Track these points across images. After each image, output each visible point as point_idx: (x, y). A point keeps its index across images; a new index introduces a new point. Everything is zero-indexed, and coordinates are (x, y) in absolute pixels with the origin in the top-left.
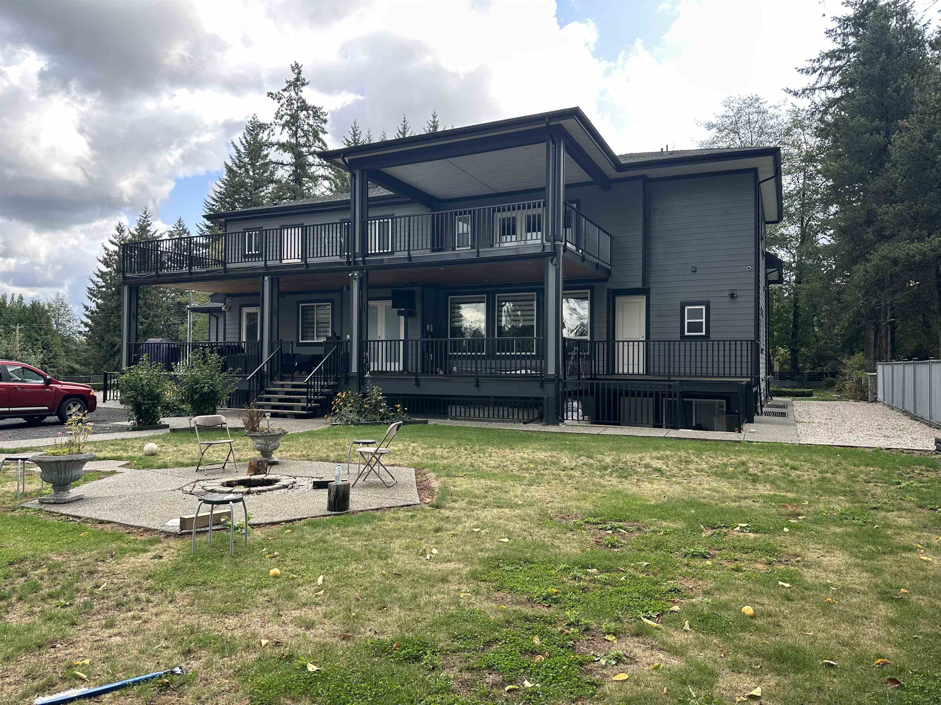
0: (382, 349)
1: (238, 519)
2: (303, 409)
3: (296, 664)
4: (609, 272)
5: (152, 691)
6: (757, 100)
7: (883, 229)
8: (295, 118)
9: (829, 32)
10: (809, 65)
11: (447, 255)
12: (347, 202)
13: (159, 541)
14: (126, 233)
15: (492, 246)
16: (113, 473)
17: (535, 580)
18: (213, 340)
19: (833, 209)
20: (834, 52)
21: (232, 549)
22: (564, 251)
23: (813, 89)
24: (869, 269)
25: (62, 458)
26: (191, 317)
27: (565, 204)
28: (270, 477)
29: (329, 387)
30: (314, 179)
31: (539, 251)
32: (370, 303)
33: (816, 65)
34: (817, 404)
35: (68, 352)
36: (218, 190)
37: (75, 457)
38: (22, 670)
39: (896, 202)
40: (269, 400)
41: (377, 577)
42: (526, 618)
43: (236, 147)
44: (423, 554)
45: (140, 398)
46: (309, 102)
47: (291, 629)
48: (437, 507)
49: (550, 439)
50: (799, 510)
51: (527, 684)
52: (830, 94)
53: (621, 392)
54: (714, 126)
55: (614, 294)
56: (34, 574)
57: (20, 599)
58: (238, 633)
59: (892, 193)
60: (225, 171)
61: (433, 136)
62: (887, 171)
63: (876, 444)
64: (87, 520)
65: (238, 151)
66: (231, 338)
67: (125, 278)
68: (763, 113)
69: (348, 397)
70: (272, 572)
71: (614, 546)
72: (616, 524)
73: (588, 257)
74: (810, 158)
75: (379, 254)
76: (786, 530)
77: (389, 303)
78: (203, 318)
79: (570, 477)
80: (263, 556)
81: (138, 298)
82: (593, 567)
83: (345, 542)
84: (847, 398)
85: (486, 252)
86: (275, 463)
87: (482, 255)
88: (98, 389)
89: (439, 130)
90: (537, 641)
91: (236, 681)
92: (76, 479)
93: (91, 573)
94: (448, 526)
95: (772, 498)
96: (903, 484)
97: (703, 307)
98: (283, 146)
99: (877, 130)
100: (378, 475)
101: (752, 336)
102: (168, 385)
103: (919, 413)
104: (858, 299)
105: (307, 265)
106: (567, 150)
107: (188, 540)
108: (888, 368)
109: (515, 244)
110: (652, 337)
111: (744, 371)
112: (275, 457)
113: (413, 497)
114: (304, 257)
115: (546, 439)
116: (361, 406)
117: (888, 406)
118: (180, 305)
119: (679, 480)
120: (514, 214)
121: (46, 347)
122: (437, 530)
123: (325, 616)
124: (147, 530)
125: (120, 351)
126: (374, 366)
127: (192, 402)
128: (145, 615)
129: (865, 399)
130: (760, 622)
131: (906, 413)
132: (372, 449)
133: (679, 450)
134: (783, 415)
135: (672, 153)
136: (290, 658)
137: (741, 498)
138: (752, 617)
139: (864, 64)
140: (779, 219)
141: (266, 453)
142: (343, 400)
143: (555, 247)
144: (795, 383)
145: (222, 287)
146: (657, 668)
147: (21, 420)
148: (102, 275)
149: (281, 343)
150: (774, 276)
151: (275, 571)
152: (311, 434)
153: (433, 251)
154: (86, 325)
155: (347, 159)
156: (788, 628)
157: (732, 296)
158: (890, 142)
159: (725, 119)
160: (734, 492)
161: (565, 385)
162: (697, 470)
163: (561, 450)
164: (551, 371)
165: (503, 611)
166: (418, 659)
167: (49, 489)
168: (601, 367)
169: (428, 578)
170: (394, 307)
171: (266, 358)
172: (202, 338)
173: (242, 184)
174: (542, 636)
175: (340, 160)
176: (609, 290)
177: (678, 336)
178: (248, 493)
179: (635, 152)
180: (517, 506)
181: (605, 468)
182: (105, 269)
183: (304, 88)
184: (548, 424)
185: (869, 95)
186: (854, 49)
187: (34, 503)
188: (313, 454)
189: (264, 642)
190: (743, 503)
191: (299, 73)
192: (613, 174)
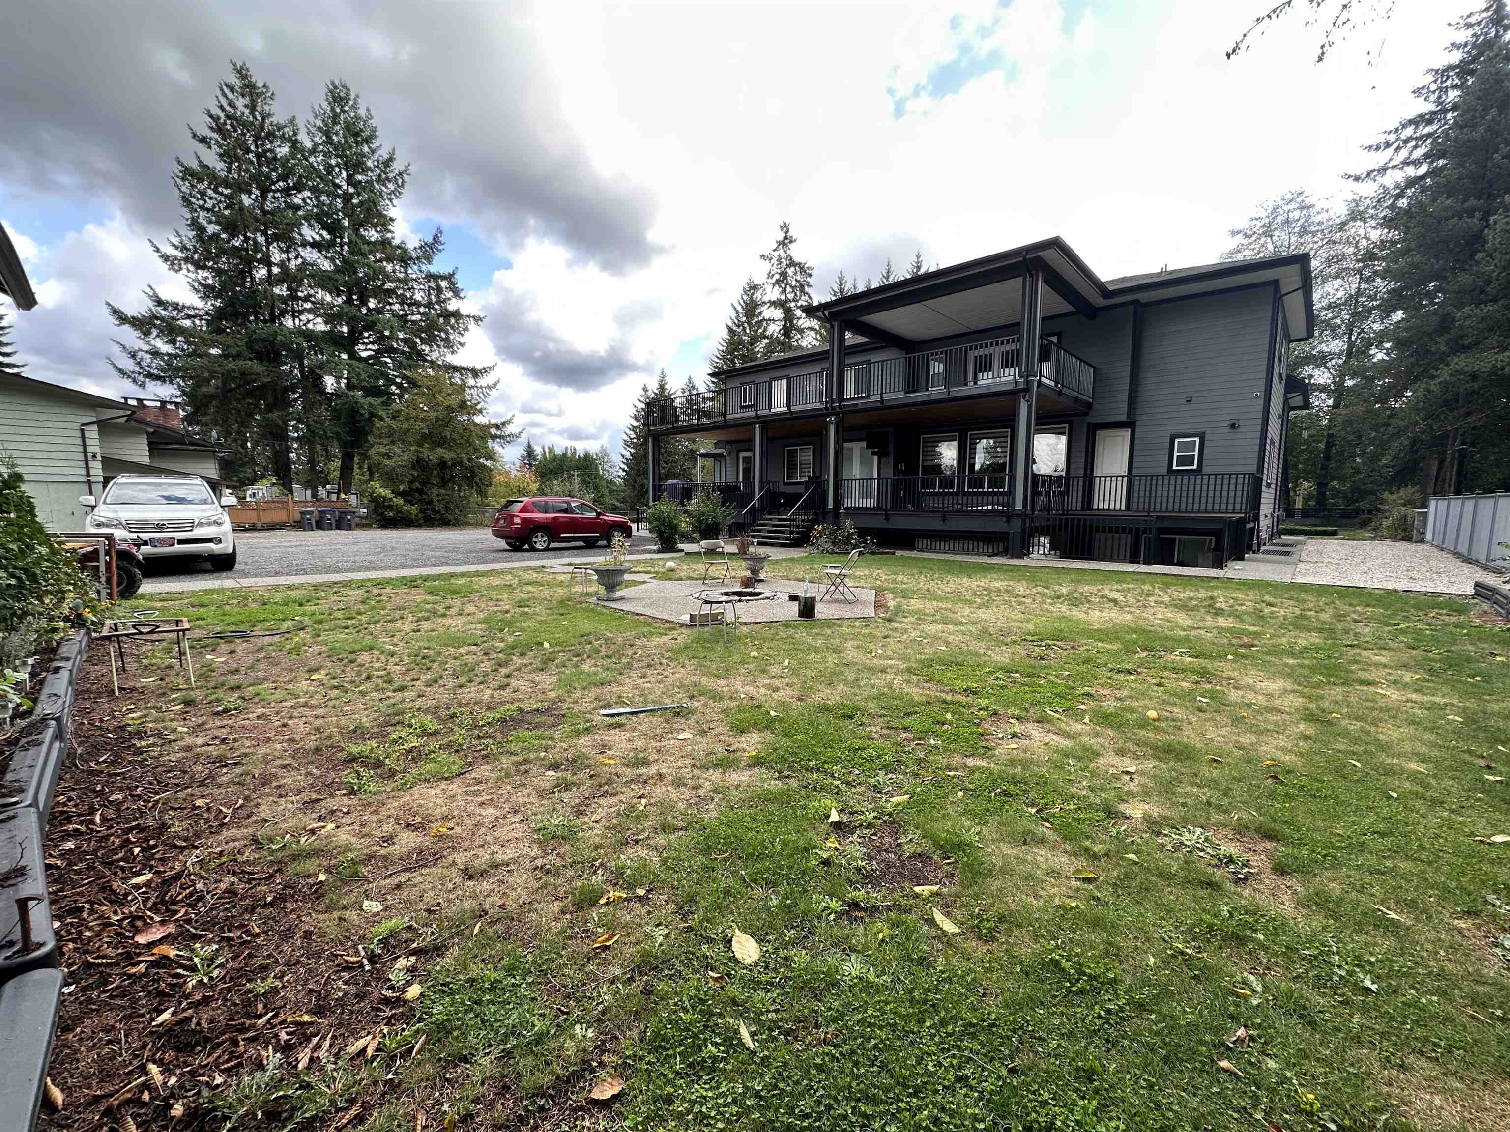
0: (856, 485)
1: (730, 618)
2: (787, 539)
3: (763, 710)
4: (1090, 406)
5: (669, 715)
6: (1301, 193)
7: (1462, 337)
8: (784, 275)
9: (1417, 92)
10: (1382, 139)
11: (920, 396)
12: (827, 352)
13: (675, 629)
14: (650, 393)
15: (966, 384)
16: (645, 582)
17: (964, 677)
18: (717, 481)
19: (1399, 315)
20: (1421, 116)
21: (725, 637)
22: (1038, 386)
23: (1383, 170)
24: (1432, 388)
25: (611, 568)
26: (700, 462)
27: (1041, 337)
28: (756, 590)
29: (808, 521)
30: (801, 331)
31: (1011, 387)
32: (845, 445)
33: (1392, 137)
34: (1338, 545)
35: (610, 492)
36: (721, 348)
37: (619, 568)
38: (592, 695)
39: (1486, 303)
40: (759, 531)
41: (830, 664)
42: (945, 701)
43: (735, 308)
44: (871, 652)
45: (662, 528)
46: (796, 259)
47: (763, 691)
48: (889, 620)
49: (1011, 571)
50: (1256, 642)
51: (932, 742)
52: (1411, 171)
53: (1097, 527)
54: (1239, 232)
55: (1094, 429)
56: (596, 644)
57: (589, 657)
58: (726, 689)
59: (1482, 292)
60: (726, 331)
61: (917, 279)
62: (1478, 263)
63: (1391, 585)
64: (628, 612)
65: (737, 312)
66: (731, 479)
67: (649, 431)
68: (1309, 207)
69: (824, 529)
70: (752, 654)
71: (1042, 658)
72: (1050, 642)
73: (1065, 390)
74: (1369, 256)
75: (854, 399)
76: (1230, 657)
77: (864, 444)
78: (709, 463)
79: (1020, 603)
80: (746, 643)
81: (660, 447)
82: (1017, 672)
83: (809, 639)
84: (1383, 538)
85: (958, 391)
86: (762, 581)
87: (953, 395)
88: (633, 521)
89: (923, 271)
90: (949, 716)
91: (721, 716)
92: (620, 584)
93: (631, 645)
94: (895, 635)
95: (1228, 630)
96: (1403, 626)
97: (1197, 440)
98: (774, 304)
99: (1471, 213)
100: (842, 594)
101: (1253, 469)
102: (683, 517)
103: (1474, 556)
104: (1416, 423)
105: (791, 412)
106: (1045, 281)
107: (695, 630)
108: (1443, 504)
109: (990, 381)
110: (1135, 472)
111: (1238, 507)
112: (762, 576)
113: (870, 612)
114: (789, 405)
115: (1007, 571)
116: (835, 538)
117: (1437, 547)
118: (693, 452)
119: (1132, 610)
120: (992, 350)
121: (596, 488)
122: (885, 637)
123: (787, 685)
124: (667, 621)
125: (647, 492)
126: (847, 503)
127: (700, 532)
128: (665, 673)
129: (1408, 539)
130: (1163, 724)
131: (1457, 554)
132: (837, 572)
133: (1144, 583)
134: (1287, 553)
135: (1171, 272)
136: (759, 706)
137: (1194, 628)
138: (1154, 720)
139: (1461, 127)
140: (1310, 335)
141: (755, 572)
142: (819, 532)
143: (1028, 382)
144: (1319, 521)
145: (723, 436)
146: (1046, 744)
147: (582, 544)
148: (634, 429)
149: (769, 482)
150: (1298, 400)
151: (755, 653)
152: (792, 560)
153: (907, 392)
154: (623, 470)
155: (826, 313)
156: (1188, 731)
157: (1233, 426)
158: (1488, 226)
159: (1255, 222)
160: (1189, 622)
161: (1032, 520)
162: (1156, 602)
163: (1019, 581)
164: (1019, 506)
165: (926, 695)
166: (851, 717)
167: (602, 590)
168: (1075, 501)
169: (870, 669)
170: (868, 447)
171: (757, 496)
172: (709, 480)
173: (741, 342)
174: (953, 713)
175: (820, 314)
176: (1089, 424)
177: (1164, 471)
178: (740, 601)
179: (1128, 275)
180: (962, 623)
181: (1059, 597)
182: (636, 424)
183: (791, 246)
184: (1012, 557)
185: (1465, 167)
186: (1455, 107)
187: (593, 600)
188: (792, 575)
189: (742, 696)
190: (1193, 633)
191: (787, 232)
192: (1100, 302)
